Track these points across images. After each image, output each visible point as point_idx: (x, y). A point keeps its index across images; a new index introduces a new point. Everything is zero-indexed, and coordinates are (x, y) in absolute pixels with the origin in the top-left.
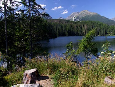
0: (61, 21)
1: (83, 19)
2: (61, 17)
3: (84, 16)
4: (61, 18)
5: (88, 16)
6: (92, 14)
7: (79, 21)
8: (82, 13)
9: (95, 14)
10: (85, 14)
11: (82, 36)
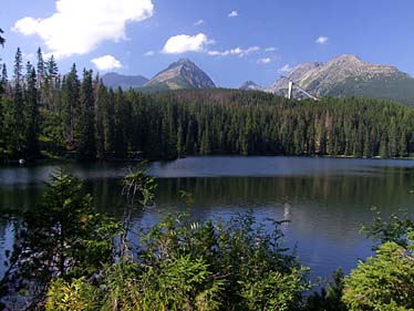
0: (239, 98)
1: (337, 89)
2: (251, 83)
3: (340, 80)
4: (252, 87)
5: (359, 78)
6: (374, 70)
7: (308, 99)
8: (331, 68)
9: (386, 71)
10: (347, 72)
11: (308, 155)
